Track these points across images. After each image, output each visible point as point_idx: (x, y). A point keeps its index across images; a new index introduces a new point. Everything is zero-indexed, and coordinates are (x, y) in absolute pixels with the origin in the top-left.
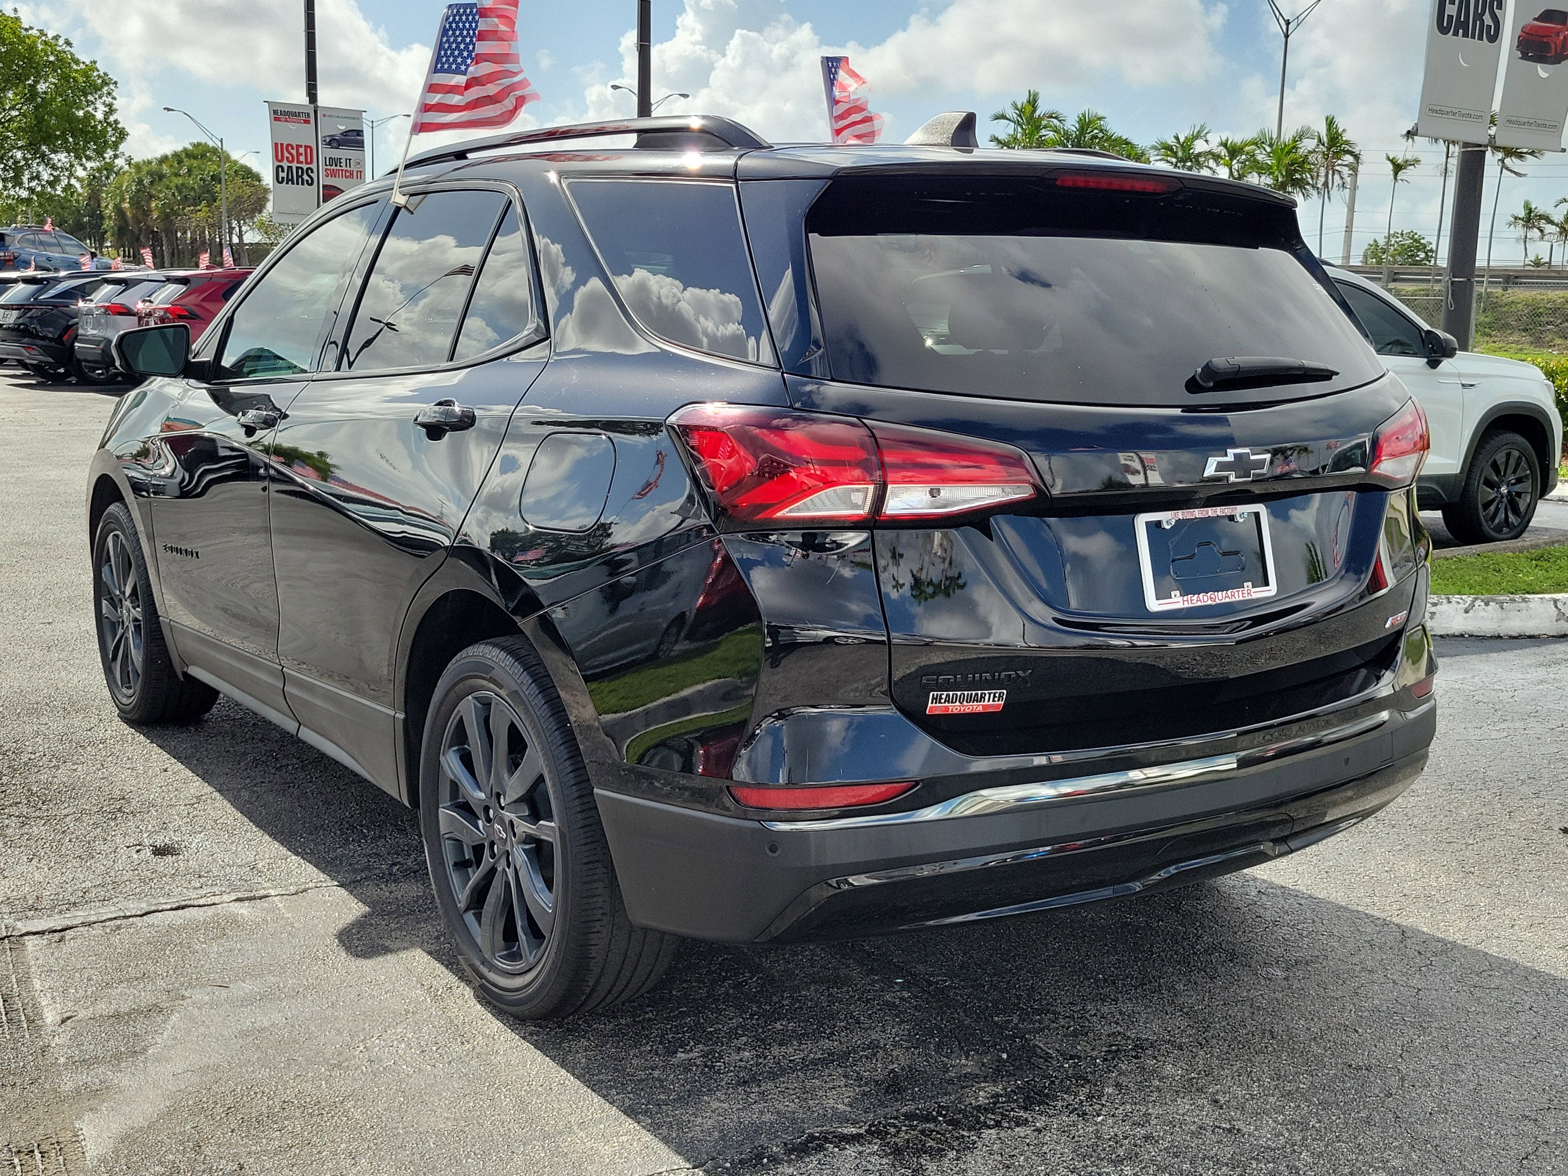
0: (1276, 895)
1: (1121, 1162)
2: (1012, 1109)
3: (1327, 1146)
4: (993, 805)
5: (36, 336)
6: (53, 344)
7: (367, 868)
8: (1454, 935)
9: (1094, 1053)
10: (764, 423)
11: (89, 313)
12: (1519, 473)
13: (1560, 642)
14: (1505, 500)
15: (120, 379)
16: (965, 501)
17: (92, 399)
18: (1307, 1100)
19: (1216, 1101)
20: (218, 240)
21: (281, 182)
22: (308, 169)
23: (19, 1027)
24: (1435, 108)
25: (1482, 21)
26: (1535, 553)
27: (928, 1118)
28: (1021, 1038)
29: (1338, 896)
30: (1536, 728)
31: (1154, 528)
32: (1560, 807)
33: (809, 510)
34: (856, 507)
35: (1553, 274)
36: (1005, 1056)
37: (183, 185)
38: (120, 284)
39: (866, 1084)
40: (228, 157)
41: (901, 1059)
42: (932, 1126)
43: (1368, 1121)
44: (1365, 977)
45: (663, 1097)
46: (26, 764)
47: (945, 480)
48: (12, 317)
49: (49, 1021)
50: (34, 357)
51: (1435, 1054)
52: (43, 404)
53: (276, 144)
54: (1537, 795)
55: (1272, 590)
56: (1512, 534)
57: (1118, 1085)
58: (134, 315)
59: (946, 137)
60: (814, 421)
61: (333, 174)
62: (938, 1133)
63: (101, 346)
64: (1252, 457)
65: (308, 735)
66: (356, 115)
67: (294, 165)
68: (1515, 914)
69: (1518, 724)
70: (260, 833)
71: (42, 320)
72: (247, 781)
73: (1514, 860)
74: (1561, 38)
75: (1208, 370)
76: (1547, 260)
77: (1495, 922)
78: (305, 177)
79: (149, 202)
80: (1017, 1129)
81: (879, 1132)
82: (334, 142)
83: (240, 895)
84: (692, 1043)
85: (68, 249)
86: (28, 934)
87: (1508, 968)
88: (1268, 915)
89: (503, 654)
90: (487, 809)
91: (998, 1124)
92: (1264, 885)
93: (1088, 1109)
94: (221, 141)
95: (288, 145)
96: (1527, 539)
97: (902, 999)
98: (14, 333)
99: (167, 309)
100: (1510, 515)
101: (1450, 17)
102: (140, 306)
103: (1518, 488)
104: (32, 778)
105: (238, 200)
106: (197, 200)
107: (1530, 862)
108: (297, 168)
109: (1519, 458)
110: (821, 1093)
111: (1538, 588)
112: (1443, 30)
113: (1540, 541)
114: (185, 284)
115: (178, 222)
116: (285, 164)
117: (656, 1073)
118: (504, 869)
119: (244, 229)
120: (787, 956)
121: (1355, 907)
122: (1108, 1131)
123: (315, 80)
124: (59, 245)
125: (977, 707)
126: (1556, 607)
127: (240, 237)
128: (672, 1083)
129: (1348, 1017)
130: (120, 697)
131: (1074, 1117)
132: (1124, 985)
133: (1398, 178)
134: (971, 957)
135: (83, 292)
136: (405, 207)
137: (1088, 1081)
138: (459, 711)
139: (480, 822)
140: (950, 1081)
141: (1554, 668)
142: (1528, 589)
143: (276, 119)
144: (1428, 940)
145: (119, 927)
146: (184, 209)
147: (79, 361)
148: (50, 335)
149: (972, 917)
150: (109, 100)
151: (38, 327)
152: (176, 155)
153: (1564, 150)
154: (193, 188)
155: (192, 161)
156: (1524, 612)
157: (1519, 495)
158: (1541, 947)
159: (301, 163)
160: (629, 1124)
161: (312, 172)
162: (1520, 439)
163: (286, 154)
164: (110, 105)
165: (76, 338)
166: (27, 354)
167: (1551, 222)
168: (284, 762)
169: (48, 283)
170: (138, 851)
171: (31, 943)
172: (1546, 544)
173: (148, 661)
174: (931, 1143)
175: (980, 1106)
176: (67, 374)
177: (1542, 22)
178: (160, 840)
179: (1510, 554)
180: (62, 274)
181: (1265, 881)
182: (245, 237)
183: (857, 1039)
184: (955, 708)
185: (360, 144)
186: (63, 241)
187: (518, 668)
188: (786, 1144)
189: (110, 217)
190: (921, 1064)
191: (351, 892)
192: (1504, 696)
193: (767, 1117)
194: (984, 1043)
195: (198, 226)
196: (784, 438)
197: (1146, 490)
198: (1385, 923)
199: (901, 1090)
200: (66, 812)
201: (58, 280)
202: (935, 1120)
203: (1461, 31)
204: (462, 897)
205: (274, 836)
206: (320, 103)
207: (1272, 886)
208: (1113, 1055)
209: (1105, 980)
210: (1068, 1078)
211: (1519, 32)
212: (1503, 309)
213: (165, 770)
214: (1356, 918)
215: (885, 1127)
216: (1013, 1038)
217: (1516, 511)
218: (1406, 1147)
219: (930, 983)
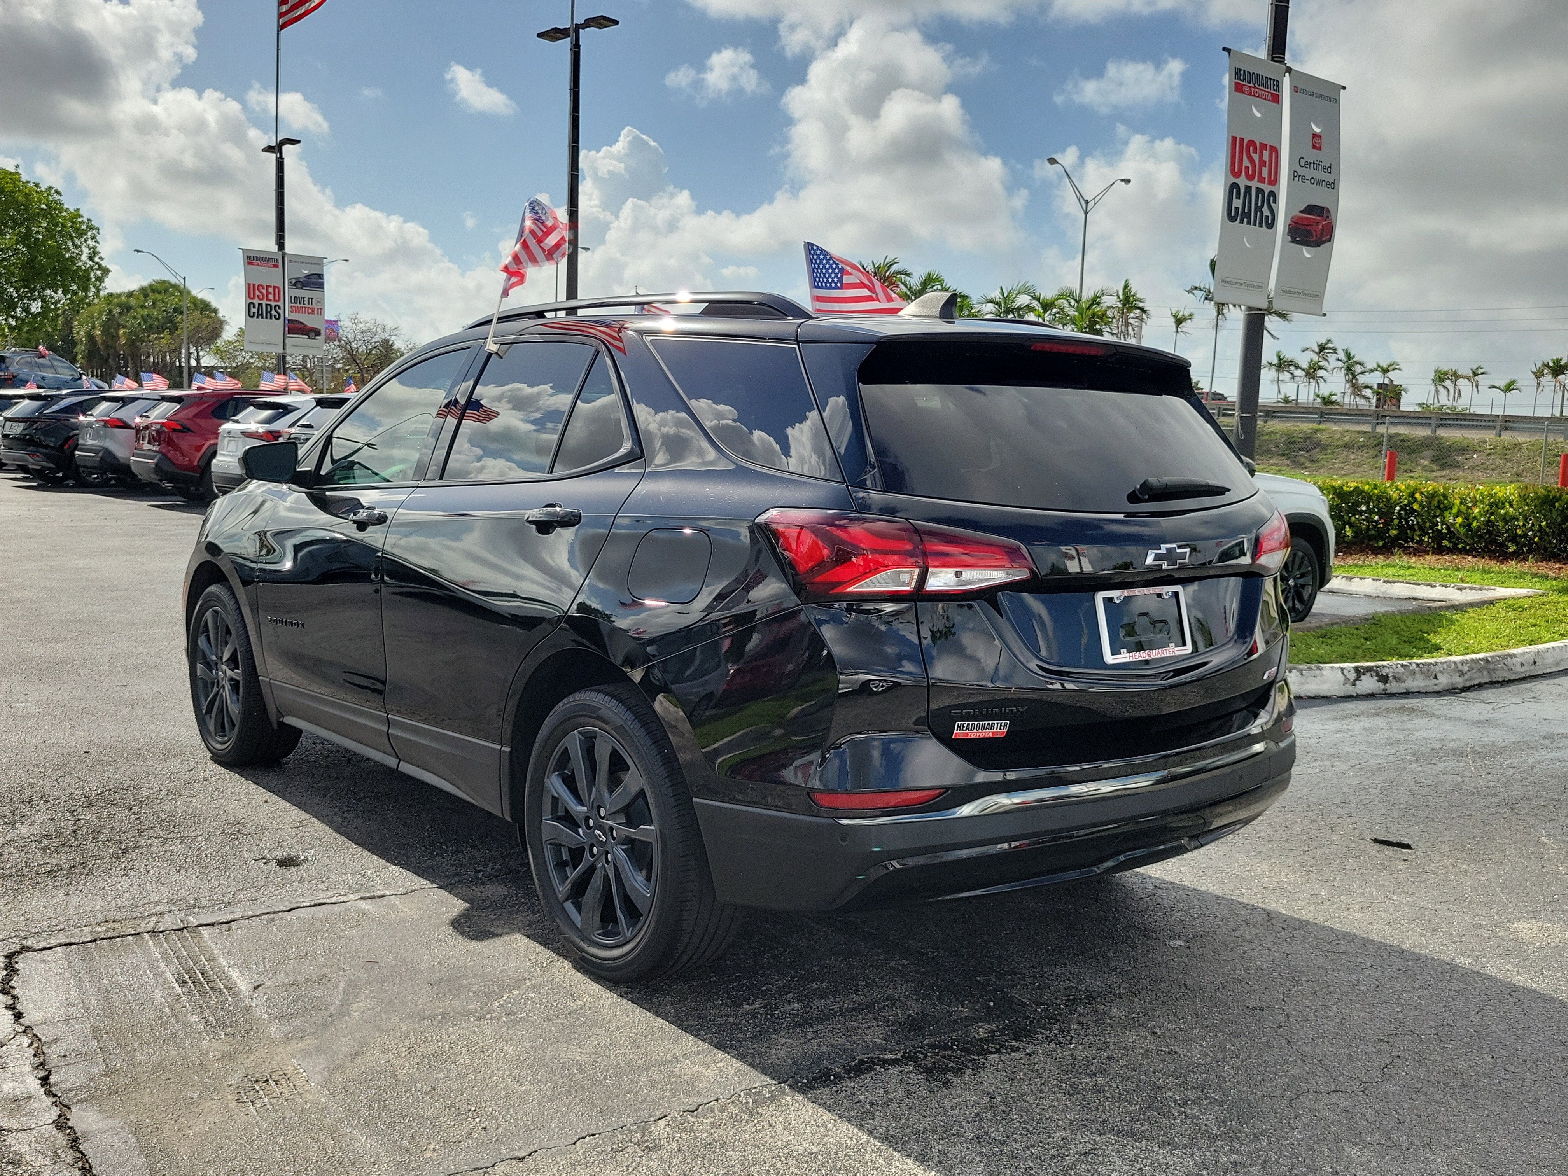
0: (1168, 889)
1: (1095, 1075)
2: (1007, 1041)
3: (1242, 1061)
4: (1001, 807)
5: (39, 445)
6: (54, 452)
7: (456, 875)
8: (1306, 915)
9: (1058, 1002)
10: (830, 522)
11: (89, 425)
12: (1303, 570)
13: (1346, 701)
14: (1292, 591)
15: (113, 482)
16: (981, 581)
17: (92, 500)
18: (1221, 1031)
19: (1155, 1033)
20: (178, 364)
21: (253, 317)
22: (275, 306)
23: (221, 993)
24: (1227, 279)
25: (1262, 213)
26: (1320, 632)
27: (946, 1047)
28: (1002, 991)
29: (1214, 888)
30: (1340, 766)
31: (1108, 601)
32: (1368, 824)
33: (869, 586)
34: (904, 584)
35: (1302, 410)
36: (992, 1004)
37: (148, 315)
38: (118, 402)
39: (893, 1025)
40: (189, 292)
41: (915, 1008)
42: (950, 1053)
43: (1268, 1045)
44: (1246, 946)
45: (741, 1036)
46: (149, 798)
47: (967, 566)
48: (17, 429)
49: (243, 988)
50: (35, 462)
51: (1307, 998)
52: (50, 503)
53: (249, 284)
54: (1350, 815)
55: (1189, 649)
56: (1298, 618)
57: (1079, 1023)
58: (133, 428)
59: (936, 311)
60: (865, 520)
61: (298, 310)
62: (955, 1057)
63: (100, 455)
64: (1178, 551)
65: (407, 768)
66: (319, 261)
67: (264, 302)
68: (1349, 901)
69: (1327, 763)
70: (360, 849)
71: (46, 433)
72: (337, 810)
73: (1341, 862)
74: (1320, 227)
75: (1145, 486)
76: (1295, 398)
77: (1335, 907)
78: (273, 313)
79: (117, 329)
80: (1013, 1054)
81: (912, 1058)
82: (298, 284)
83: (362, 895)
84: (752, 998)
85: (60, 370)
86: (200, 925)
87: (1350, 938)
88: (1165, 903)
89: (608, 698)
90: (587, 819)
91: (998, 1051)
92: (1158, 882)
93: (1062, 1039)
94: (184, 279)
95: (259, 285)
96: (1310, 622)
97: (903, 965)
98: (19, 442)
99: (163, 423)
100: (1296, 602)
101: (1237, 209)
102: (138, 420)
103: (1302, 581)
104: (157, 808)
105: (197, 329)
106: (160, 330)
107: (1351, 863)
108: (267, 305)
109: (1303, 558)
110: (860, 1032)
111: (1327, 660)
112: (1232, 219)
113: (1323, 624)
114: (179, 403)
115: (143, 347)
116: (256, 301)
117: (731, 1020)
118: (603, 865)
119: (201, 354)
120: (807, 936)
121: (1229, 897)
122: (1080, 1053)
123: (283, 232)
124: (53, 366)
125: (988, 734)
126: (1343, 674)
127: (198, 359)
128: (745, 1026)
129: (1240, 973)
130: (214, 744)
131: (1053, 1045)
132: (1069, 954)
133: (1179, 330)
134: (948, 935)
135: (84, 407)
136: (497, 353)
137: (1058, 1021)
138: (564, 744)
139: (580, 830)
140: (955, 1022)
141: (1347, 721)
142: (1320, 660)
143: (249, 263)
144: (1287, 920)
145: (272, 920)
146: (149, 336)
147: (78, 467)
148: (52, 444)
149: (978, 892)
150: (91, 243)
151: (42, 438)
152: (143, 289)
153: (1325, 315)
154: (157, 319)
155: (157, 295)
156: (1319, 678)
157: (1303, 586)
158: (1372, 924)
159: (270, 300)
160: (721, 1055)
161: (279, 308)
162: (1304, 543)
163: (257, 293)
164: (94, 248)
165: (76, 447)
166: (32, 460)
167: (1297, 367)
168: (362, 795)
169: (52, 399)
170: (265, 863)
171: (205, 932)
172: (1327, 625)
173: (246, 713)
174: (952, 1064)
175: (982, 1039)
176: (66, 477)
177: (1310, 214)
178: (280, 854)
179: (1300, 633)
180: (64, 392)
181: (1158, 879)
182: (202, 361)
183: (876, 993)
184: (973, 734)
185: (321, 286)
186: (56, 363)
187: (622, 709)
188: (844, 1067)
189: (82, 342)
190: (930, 1010)
191: (450, 892)
192: (1311, 742)
193: (824, 1049)
194: (973, 996)
195: (160, 351)
196: (847, 532)
197: (1080, 576)
198: (1254, 908)
199: (920, 1029)
200: (195, 834)
201: (60, 398)
202: (951, 1048)
203: (1245, 220)
204: (562, 889)
205: (373, 851)
206: (288, 250)
207: (1163, 882)
208: (1072, 1002)
209: (1053, 950)
210: (1042, 1018)
211: (1289, 222)
212: (1265, 438)
213: (266, 802)
214: (1232, 905)
215: (915, 1053)
216: (995, 991)
217: (1301, 600)
218: (1299, 1062)
219: (922, 954)
